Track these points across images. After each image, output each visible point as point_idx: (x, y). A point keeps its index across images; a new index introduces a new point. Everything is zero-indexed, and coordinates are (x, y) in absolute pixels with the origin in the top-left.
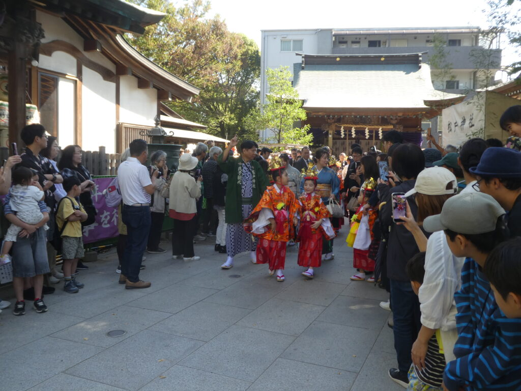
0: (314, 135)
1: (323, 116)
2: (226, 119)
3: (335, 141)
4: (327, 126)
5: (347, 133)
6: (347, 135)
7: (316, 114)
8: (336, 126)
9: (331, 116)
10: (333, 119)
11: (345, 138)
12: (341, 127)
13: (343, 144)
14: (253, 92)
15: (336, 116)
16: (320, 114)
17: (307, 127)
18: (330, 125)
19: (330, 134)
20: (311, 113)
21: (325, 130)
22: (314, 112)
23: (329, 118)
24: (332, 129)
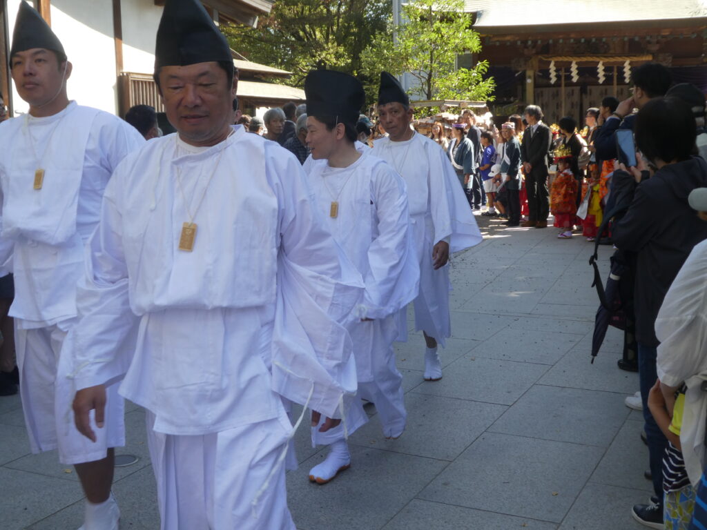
0: (496, 80)
1: (515, 42)
2: (329, 56)
3: (539, 90)
4: (522, 63)
5: (562, 73)
6: (563, 78)
7: (500, 39)
8: (541, 61)
9: (530, 42)
10: (534, 47)
11: (557, 84)
12: (550, 62)
13: (557, 95)
15: (539, 42)
16: (508, 38)
17: (482, 65)
18: (527, 59)
19: (530, 77)
20: (490, 38)
21: (520, 69)
22: (494, 36)
23: (526, 47)
24: (532, 67)
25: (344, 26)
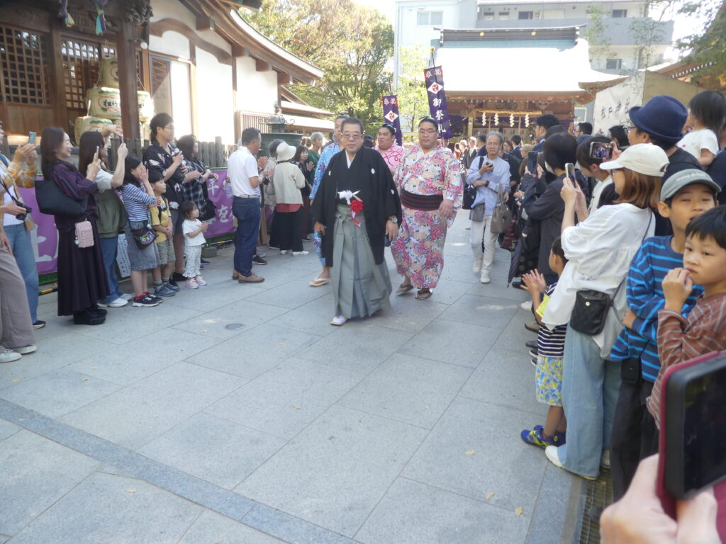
1: (463, 100)
2: (355, 105)
3: (475, 129)
4: (467, 113)
5: (490, 120)
6: (490, 123)
7: (455, 98)
8: (478, 112)
9: (472, 101)
10: (473, 104)
11: (486, 126)
12: (482, 113)
14: (385, 73)
15: (477, 101)
16: (459, 98)
18: (470, 110)
19: (471, 121)
20: (448, 98)
21: (465, 116)
22: (452, 96)
23: (469, 103)
24: (472, 116)
25: (365, 88)
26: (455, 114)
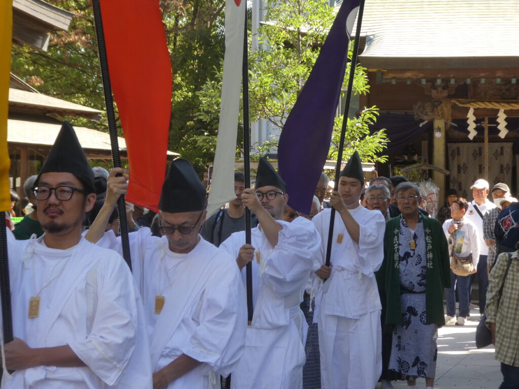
0: (389, 133)
1: (419, 81)
3: (454, 146)
4: (428, 109)
5: (486, 125)
6: (486, 132)
7: (398, 76)
8: (454, 107)
9: (439, 82)
10: (444, 88)
11: (478, 139)
12: (467, 110)
13: (479, 153)
15: (453, 82)
17: (369, 113)
18: (435, 104)
19: (439, 129)
20: (383, 74)
21: (425, 118)
22: (390, 71)
23: (434, 87)
24: (443, 116)
25: (182, 47)
26: (401, 112)
